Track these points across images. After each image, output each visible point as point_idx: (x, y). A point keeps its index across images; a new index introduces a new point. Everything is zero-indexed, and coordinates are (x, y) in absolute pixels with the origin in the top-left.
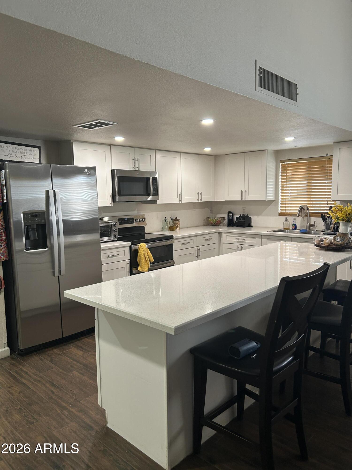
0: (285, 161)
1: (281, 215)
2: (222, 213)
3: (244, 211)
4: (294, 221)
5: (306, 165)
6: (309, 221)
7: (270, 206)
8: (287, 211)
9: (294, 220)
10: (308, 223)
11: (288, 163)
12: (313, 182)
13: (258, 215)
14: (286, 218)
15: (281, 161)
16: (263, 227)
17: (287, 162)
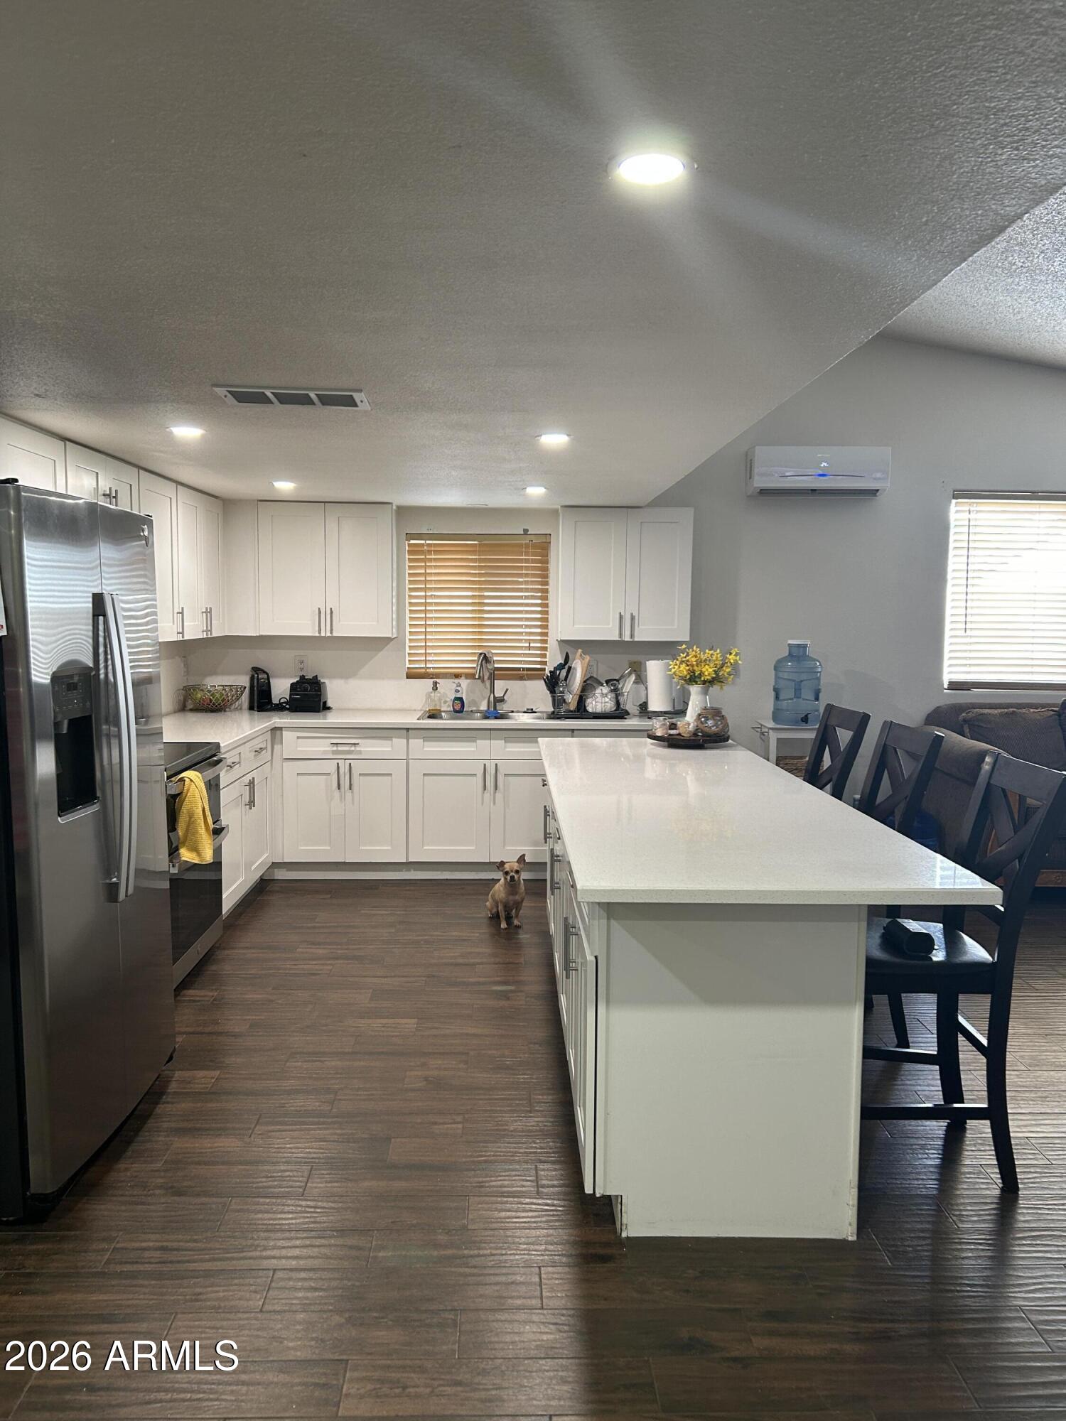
0: (419, 536)
1: (411, 675)
2: (223, 673)
3: (302, 666)
4: (457, 691)
5: (476, 551)
6: (492, 691)
7: (381, 654)
8: (428, 666)
9: (459, 688)
10: (492, 695)
11: (428, 542)
12: (486, 594)
13: (347, 675)
14: (435, 684)
15: (410, 536)
16: (386, 710)
17: (425, 540)
